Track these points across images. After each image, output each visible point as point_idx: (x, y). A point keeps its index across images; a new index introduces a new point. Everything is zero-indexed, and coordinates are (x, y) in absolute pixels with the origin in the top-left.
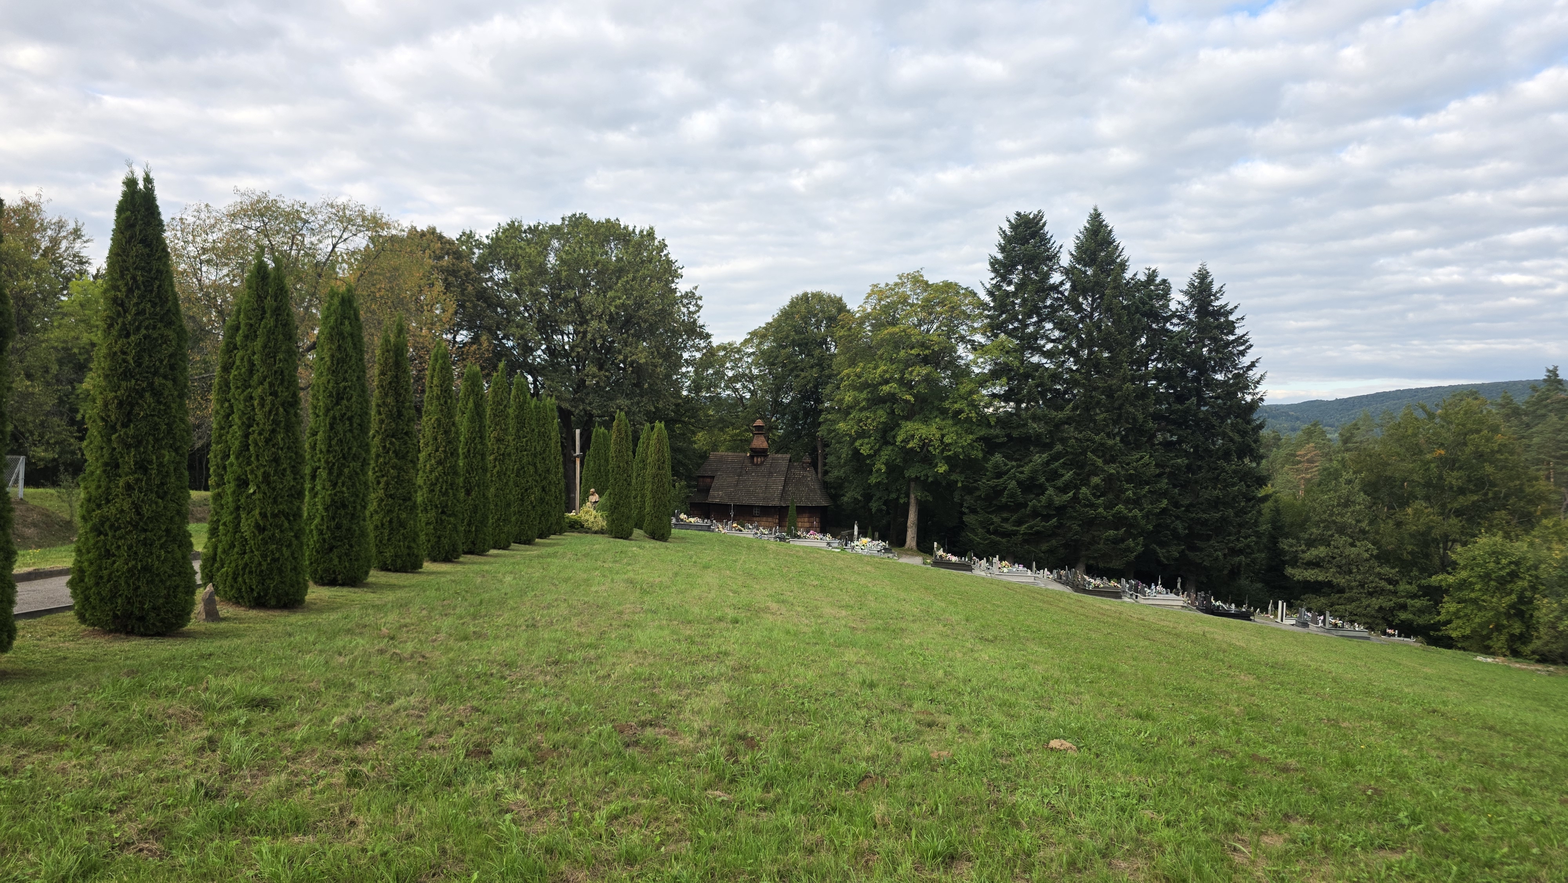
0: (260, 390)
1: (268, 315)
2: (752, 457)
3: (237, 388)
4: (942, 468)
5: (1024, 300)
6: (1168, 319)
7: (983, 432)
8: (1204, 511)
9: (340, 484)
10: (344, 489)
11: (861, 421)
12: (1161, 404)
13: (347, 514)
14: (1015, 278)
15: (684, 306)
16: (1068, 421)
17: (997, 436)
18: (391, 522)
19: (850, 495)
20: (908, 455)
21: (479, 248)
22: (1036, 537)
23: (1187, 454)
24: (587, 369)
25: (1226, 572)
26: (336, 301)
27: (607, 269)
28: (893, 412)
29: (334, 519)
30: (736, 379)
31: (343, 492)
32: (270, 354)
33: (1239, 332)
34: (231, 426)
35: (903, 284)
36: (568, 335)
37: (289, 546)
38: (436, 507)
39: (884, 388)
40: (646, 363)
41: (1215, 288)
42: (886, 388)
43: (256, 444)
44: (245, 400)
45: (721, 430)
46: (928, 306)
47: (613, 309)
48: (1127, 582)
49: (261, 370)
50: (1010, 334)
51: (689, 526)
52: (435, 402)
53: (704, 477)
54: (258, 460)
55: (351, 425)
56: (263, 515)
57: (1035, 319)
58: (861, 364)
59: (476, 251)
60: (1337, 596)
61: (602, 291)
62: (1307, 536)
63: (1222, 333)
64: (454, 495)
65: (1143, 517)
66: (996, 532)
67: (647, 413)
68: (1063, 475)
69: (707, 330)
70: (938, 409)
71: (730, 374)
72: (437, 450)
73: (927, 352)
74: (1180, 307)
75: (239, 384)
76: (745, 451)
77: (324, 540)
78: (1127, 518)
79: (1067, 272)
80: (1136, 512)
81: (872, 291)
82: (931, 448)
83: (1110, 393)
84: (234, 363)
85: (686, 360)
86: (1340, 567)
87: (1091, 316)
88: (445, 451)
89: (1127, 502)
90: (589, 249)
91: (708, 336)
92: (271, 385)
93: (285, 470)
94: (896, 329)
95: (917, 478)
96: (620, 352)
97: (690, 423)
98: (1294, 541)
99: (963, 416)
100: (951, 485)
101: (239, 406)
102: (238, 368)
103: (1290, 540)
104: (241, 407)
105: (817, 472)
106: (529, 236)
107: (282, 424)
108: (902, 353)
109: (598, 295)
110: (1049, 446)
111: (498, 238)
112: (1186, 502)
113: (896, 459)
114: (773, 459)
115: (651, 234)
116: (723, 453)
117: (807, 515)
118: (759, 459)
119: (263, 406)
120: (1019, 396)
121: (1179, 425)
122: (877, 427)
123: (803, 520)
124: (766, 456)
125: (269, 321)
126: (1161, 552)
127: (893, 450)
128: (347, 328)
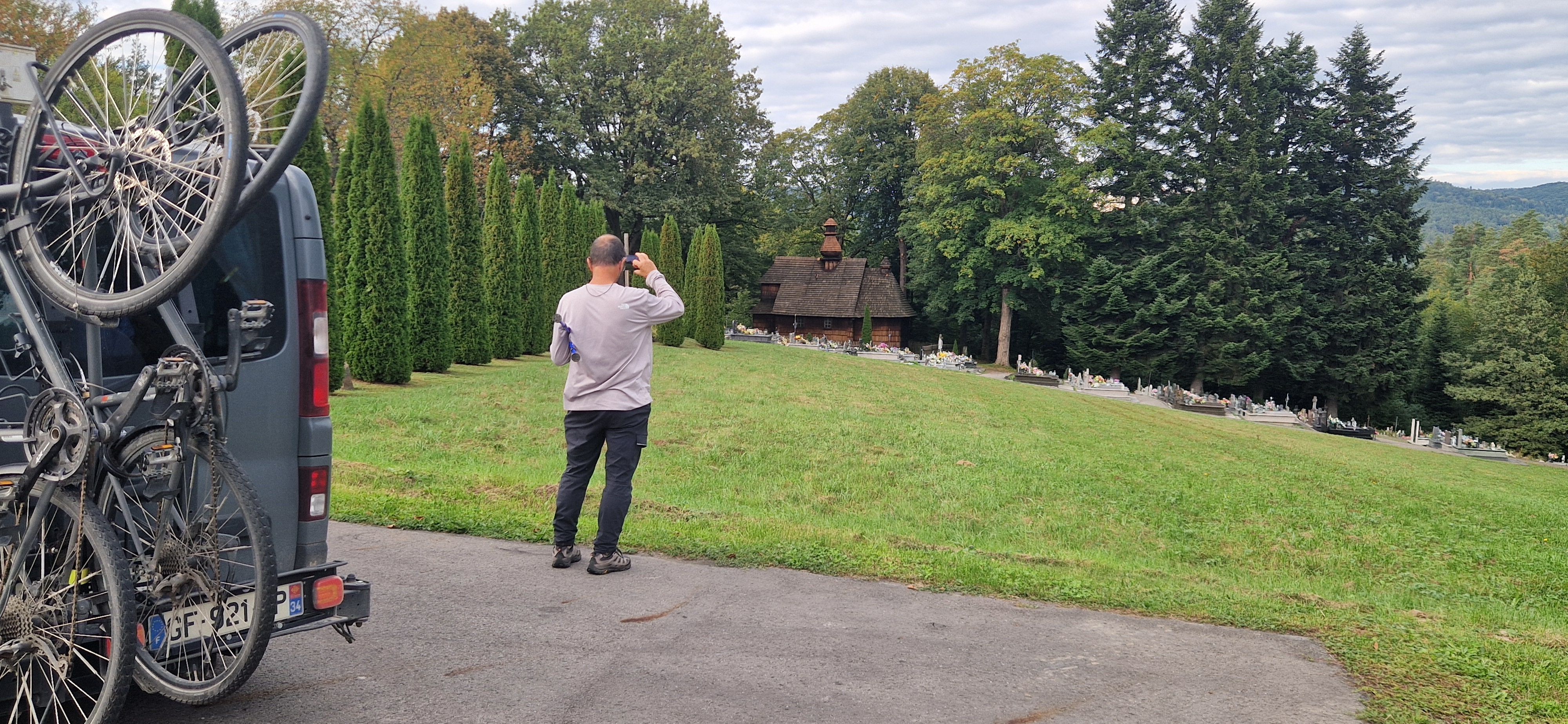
0: (372, 209)
1: (376, 148)
2: (823, 262)
3: (354, 207)
4: (1037, 273)
5: (1136, 77)
6: (1313, 94)
7: (1085, 231)
8: (1348, 320)
9: (427, 286)
10: (430, 290)
11: (945, 219)
12: (1301, 195)
13: (433, 311)
14: (1127, 50)
15: (742, 91)
16: (1186, 216)
17: (1101, 236)
18: (463, 320)
19: (934, 304)
20: (999, 259)
21: (515, 29)
22: (1145, 350)
23: (1330, 254)
24: (636, 165)
25: (1371, 390)
26: (418, 128)
27: (656, 53)
28: (982, 209)
29: (422, 315)
30: (805, 170)
31: (429, 293)
32: (379, 180)
33: (1399, 108)
34: (348, 238)
35: (996, 58)
36: (614, 124)
37: (399, 334)
38: (499, 308)
39: (971, 181)
40: (700, 158)
41: (1372, 55)
42: (973, 182)
43: (371, 253)
44: (361, 218)
45: (788, 230)
46: (1024, 85)
47: (662, 97)
48: (1237, 397)
49: (372, 192)
50: (1121, 117)
51: (748, 337)
52: (495, 212)
53: (768, 285)
54: (373, 266)
55: (434, 235)
56: (379, 310)
57: (1150, 98)
58: (946, 154)
59: (512, 32)
60: (1505, 418)
61: (651, 75)
62: (1474, 349)
63: (1378, 109)
64: (514, 298)
65: (1270, 327)
66: (1098, 346)
67: (703, 213)
68: (1177, 280)
69: (768, 117)
70: (1035, 205)
71: (798, 165)
72: (498, 257)
73: (1020, 139)
74: (1328, 80)
75: (355, 205)
76: (816, 255)
77: (415, 333)
78: (1251, 328)
79: (1188, 41)
80: (1261, 321)
81: (960, 67)
82: (1024, 251)
83: (1235, 182)
84: (349, 187)
85: (747, 152)
86: (1510, 384)
87: (1216, 94)
88: (505, 258)
89: (1254, 309)
90: (635, 29)
91: (769, 125)
92: (381, 205)
93: (393, 273)
94: (985, 113)
95: (1010, 284)
96: (671, 145)
97: (751, 223)
98: (1457, 355)
99: (1061, 212)
100: (1050, 290)
101: (356, 222)
102: (353, 191)
103: (1454, 354)
104: (358, 222)
105: (898, 281)
106: (569, 14)
107: (390, 236)
108: (992, 141)
109: (646, 81)
110: (1162, 246)
111: (535, 20)
112: (1327, 309)
113: (985, 263)
114: (847, 264)
115: (704, 10)
116: (790, 258)
117: (885, 328)
118: (831, 264)
119: (375, 222)
120: (1128, 189)
121: (1323, 220)
122: (963, 226)
123: (880, 333)
124: (839, 260)
125: (377, 153)
126: (1294, 368)
127: (981, 252)
128: (427, 151)
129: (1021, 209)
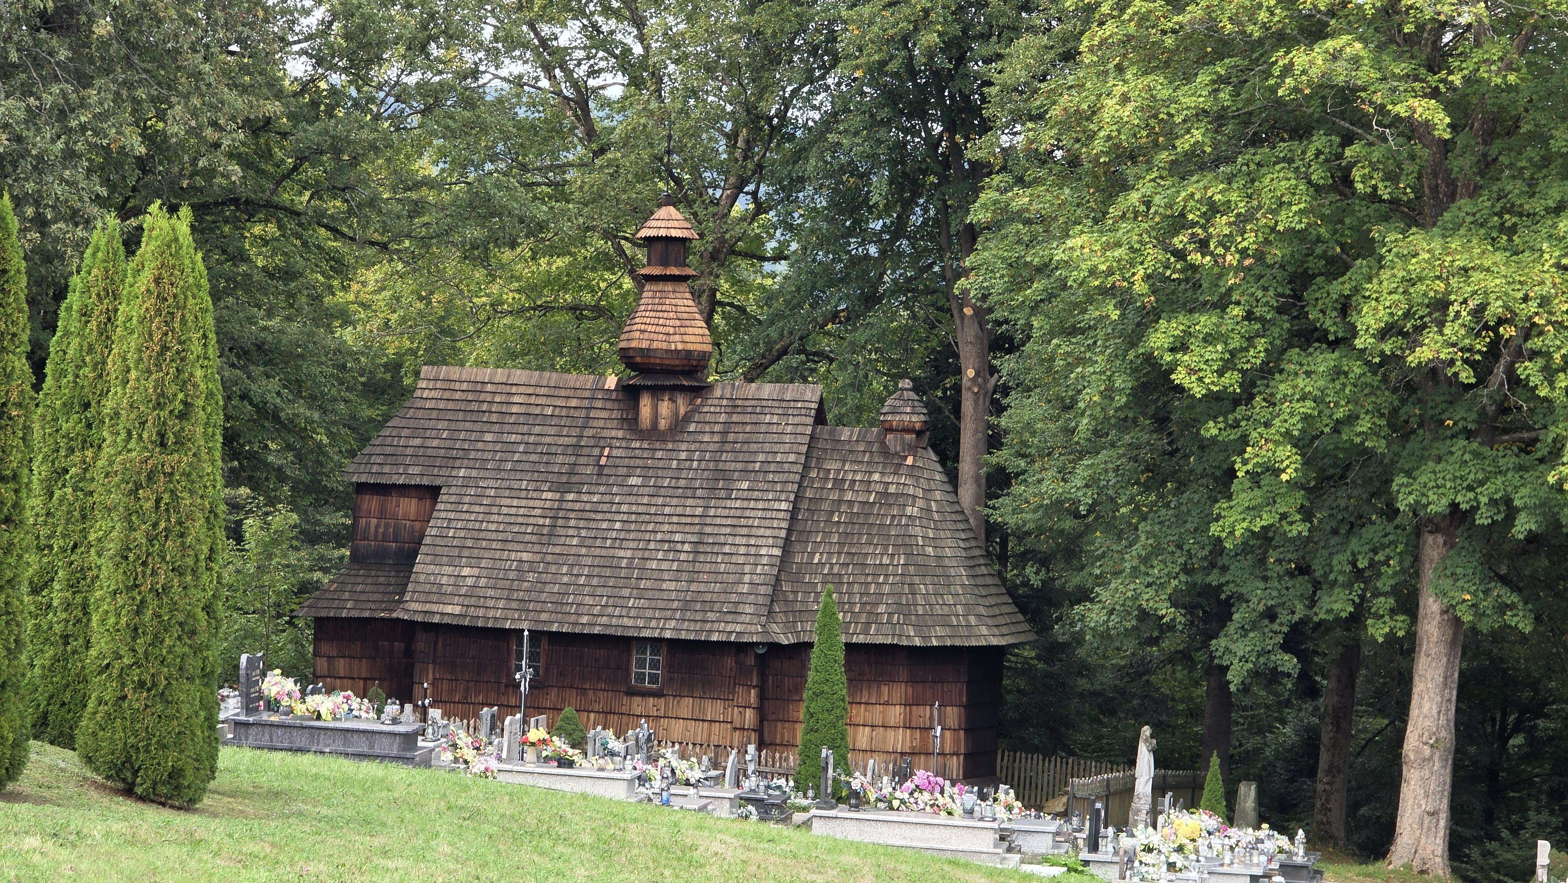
2: (628, 393)
11: (1178, 221)
19: (1116, 597)
51: (310, 733)
53: (383, 489)
67: (108, 165)
95: (1457, 516)
113: (1351, 419)
114: (733, 408)
116: (486, 374)
117: (899, 691)
118: (665, 407)
122: (1260, 256)
123: (876, 714)
124: (700, 390)
127: (1338, 373)
129: (1514, 187)
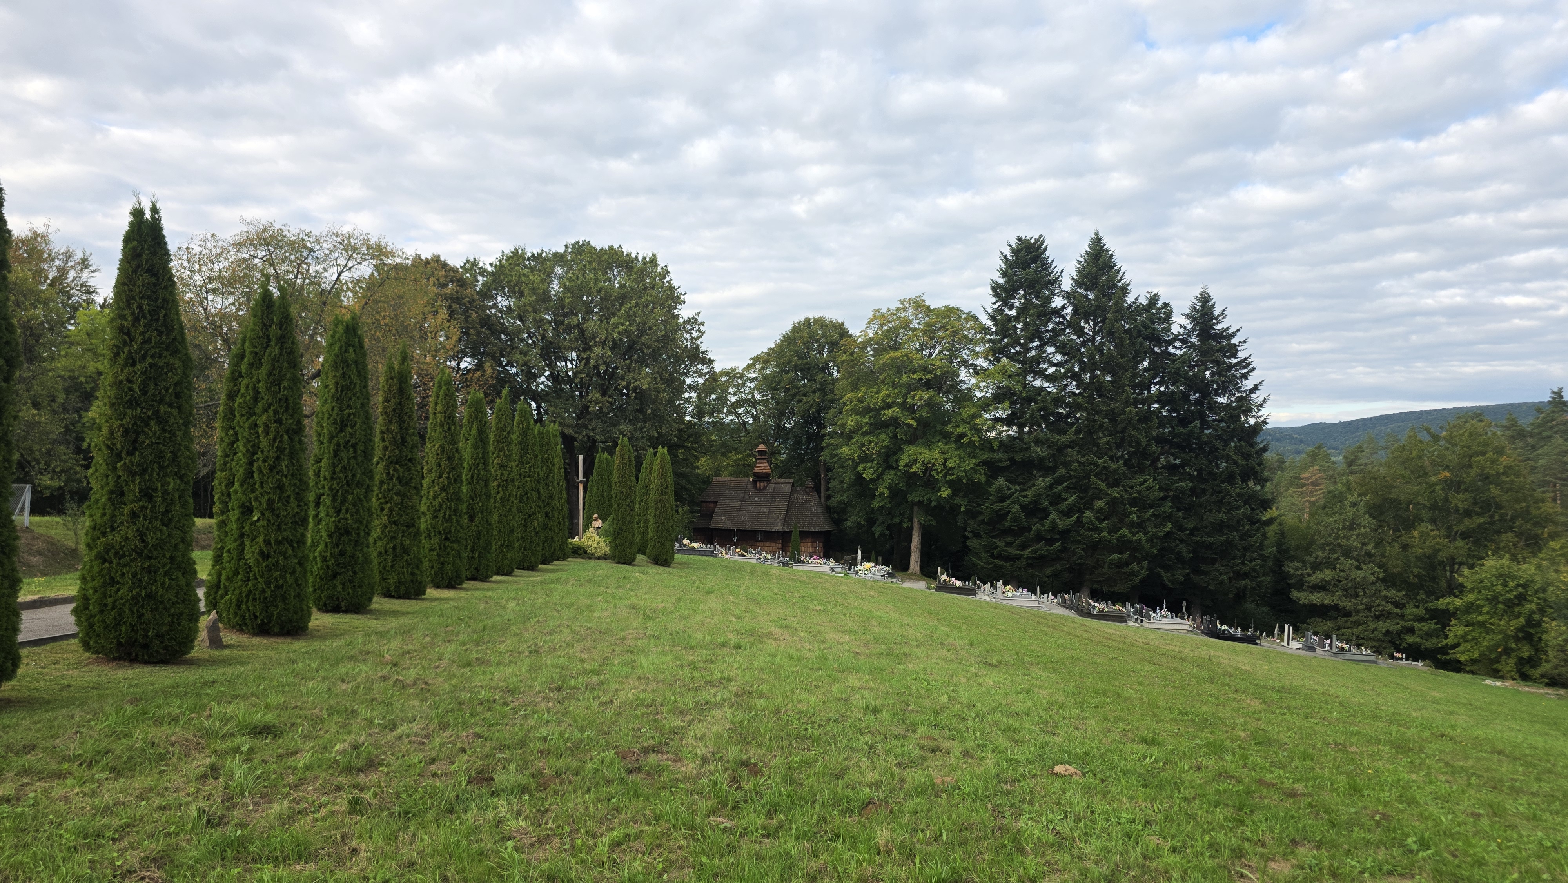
0: (264, 418)
1: (273, 343)
2: (755, 482)
3: (242, 415)
4: (945, 493)
5: (1026, 325)
6: (1170, 343)
7: (986, 456)
8: (1209, 536)
9: (344, 511)
10: (348, 516)
11: (863, 445)
12: (1164, 427)
13: (350, 540)
14: (1017, 302)
15: (687, 332)
16: (1071, 444)
17: (1000, 460)
18: (394, 548)
19: (853, 520)
20: (911, 479)
21: (483, 276)
22: (1040, 561)
23: (1191, 478)
24: (590, 395)
25: (1231, 596)
26: (341, 329)
27: (611, 296)
28: (895, 436)
29: (337, 546)
30: (739, 404)
31: (346, 519)
32: (275, 382)
33: (1241, 355)
34: (235, 454)
35: (905, 309)
36: (571, 362)
37: (293, 573)
38: (440, 533)
39: (887, 412)
40: (649, 389)
41: (1217, 311)
42: (888, 413)
43: (261, 471)
44: (250, 428)
45: (724, 454)
46: (930, 331)
47: (616, 335)
48: (1132, 606)
49: (266, 397)
50: (1012, 358)
51: (692, 551)
52: (439, 429)
54: (262, 487)
55: (355, 452)
56: (267, 542)
57: (1037, 343)
58: (864, 389)
59: (480, 278)
60: (1344, 619)
61: (606, 317)
62: (1312, 559)
63: (1225, 356)
64: (458, 521)
65: (1147, 541)
66: (999, 557)
68: (1066, 499)
69: (710, 355)
70: (941, 433)
71: (733, 399)
72: (440, 477)
73: (929, 376)
74: (1182, 330)
75: (244, 412)
76: (748, 476)
77: (328, 567)
78: (1130, 542)
79: (1068, 296)
80: (1140, 535)
81: (874, 316)
82: (934, 473)
83: (1113, 416)
84: (239, 390)
85: (689, 386)
86: (1346, 590)
87: (1093, 340)
88: (448, 478)
89: (1131, 525)
90: (592, 276)
91: (710, 362)
92: (276, 412)
93: (289, 497)
94: (898, 354)
96: (623, 378)
97: (693, 448)
98: (1299, 565)
99: (965, 440)
100: (955, 509)
101: (244, 434)
102: (243, 395)
103: (1296, 563)
104: (246, 434)
105: (820, 497)
106: (532, 263)
107: (287, 451)
108: (905, 378)
109: (601, 321)
110: (1052, 470)
111: (501, 266)
112: (1190, 525)
113: (899, 484)
114: (776, 484)
115: (653, 261)
116: (726, 479)
117: (810, 540)
118: (762, 484)
119: (267, 433)
120: (1022, 420)
121: (1183, 449)
122: (880, 452)
124: (769, 481)
125: (274, 349)
126: (1166, 576)
127: (896, 474)
128: (351, 355)
129: (930, 437)
